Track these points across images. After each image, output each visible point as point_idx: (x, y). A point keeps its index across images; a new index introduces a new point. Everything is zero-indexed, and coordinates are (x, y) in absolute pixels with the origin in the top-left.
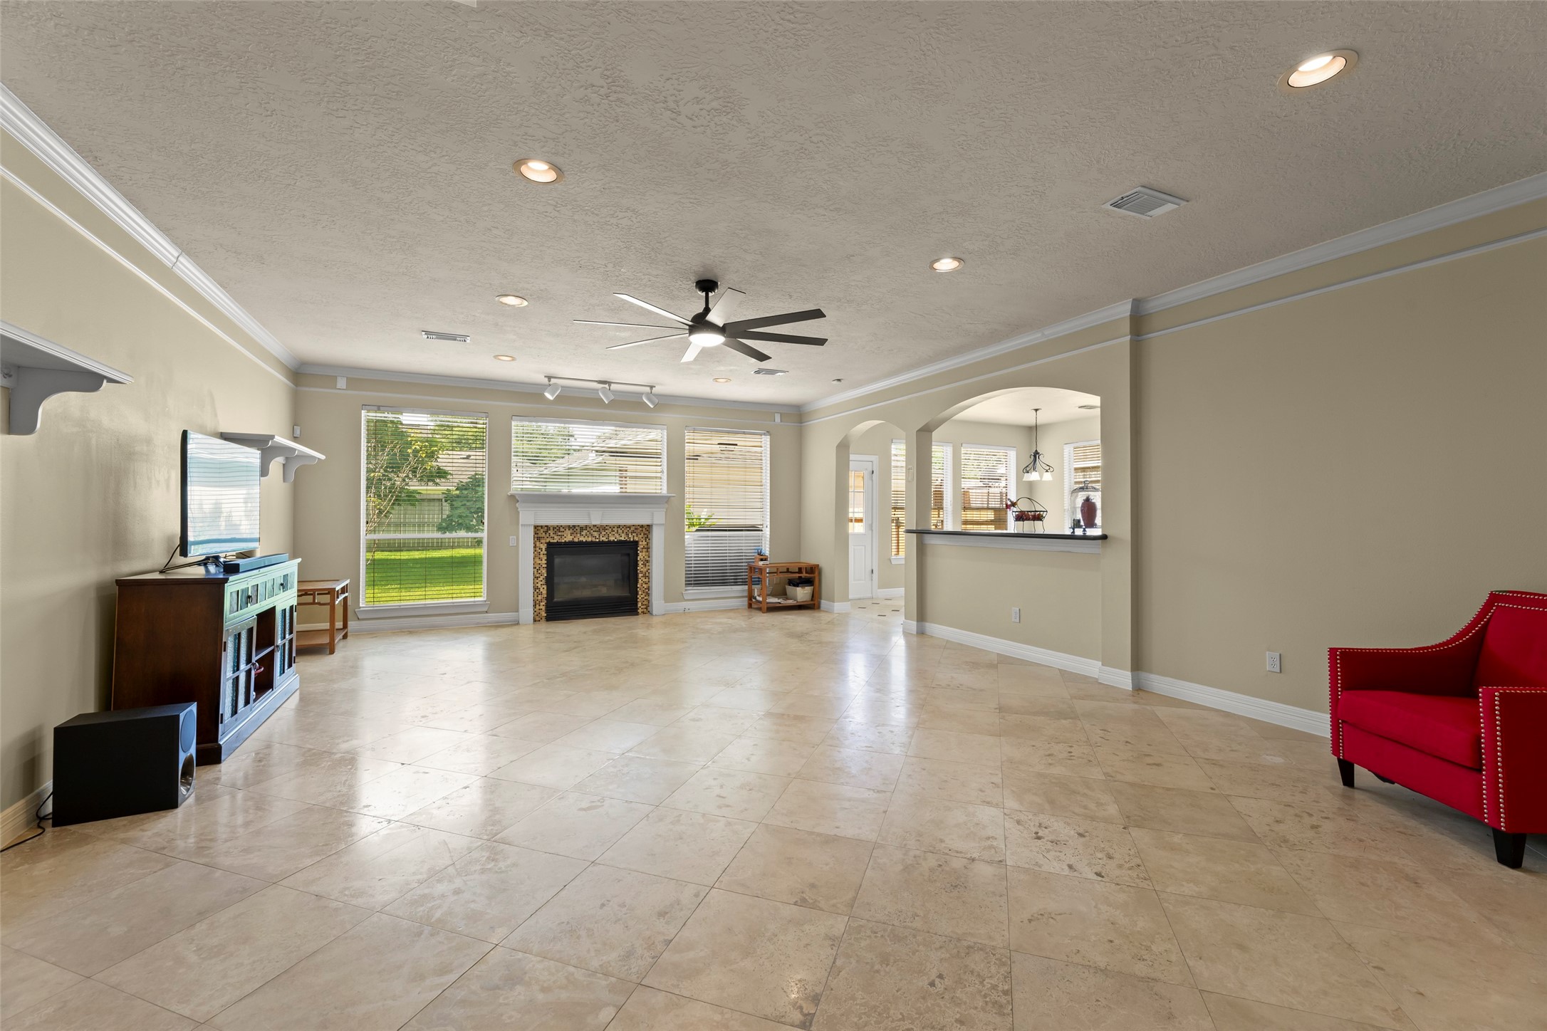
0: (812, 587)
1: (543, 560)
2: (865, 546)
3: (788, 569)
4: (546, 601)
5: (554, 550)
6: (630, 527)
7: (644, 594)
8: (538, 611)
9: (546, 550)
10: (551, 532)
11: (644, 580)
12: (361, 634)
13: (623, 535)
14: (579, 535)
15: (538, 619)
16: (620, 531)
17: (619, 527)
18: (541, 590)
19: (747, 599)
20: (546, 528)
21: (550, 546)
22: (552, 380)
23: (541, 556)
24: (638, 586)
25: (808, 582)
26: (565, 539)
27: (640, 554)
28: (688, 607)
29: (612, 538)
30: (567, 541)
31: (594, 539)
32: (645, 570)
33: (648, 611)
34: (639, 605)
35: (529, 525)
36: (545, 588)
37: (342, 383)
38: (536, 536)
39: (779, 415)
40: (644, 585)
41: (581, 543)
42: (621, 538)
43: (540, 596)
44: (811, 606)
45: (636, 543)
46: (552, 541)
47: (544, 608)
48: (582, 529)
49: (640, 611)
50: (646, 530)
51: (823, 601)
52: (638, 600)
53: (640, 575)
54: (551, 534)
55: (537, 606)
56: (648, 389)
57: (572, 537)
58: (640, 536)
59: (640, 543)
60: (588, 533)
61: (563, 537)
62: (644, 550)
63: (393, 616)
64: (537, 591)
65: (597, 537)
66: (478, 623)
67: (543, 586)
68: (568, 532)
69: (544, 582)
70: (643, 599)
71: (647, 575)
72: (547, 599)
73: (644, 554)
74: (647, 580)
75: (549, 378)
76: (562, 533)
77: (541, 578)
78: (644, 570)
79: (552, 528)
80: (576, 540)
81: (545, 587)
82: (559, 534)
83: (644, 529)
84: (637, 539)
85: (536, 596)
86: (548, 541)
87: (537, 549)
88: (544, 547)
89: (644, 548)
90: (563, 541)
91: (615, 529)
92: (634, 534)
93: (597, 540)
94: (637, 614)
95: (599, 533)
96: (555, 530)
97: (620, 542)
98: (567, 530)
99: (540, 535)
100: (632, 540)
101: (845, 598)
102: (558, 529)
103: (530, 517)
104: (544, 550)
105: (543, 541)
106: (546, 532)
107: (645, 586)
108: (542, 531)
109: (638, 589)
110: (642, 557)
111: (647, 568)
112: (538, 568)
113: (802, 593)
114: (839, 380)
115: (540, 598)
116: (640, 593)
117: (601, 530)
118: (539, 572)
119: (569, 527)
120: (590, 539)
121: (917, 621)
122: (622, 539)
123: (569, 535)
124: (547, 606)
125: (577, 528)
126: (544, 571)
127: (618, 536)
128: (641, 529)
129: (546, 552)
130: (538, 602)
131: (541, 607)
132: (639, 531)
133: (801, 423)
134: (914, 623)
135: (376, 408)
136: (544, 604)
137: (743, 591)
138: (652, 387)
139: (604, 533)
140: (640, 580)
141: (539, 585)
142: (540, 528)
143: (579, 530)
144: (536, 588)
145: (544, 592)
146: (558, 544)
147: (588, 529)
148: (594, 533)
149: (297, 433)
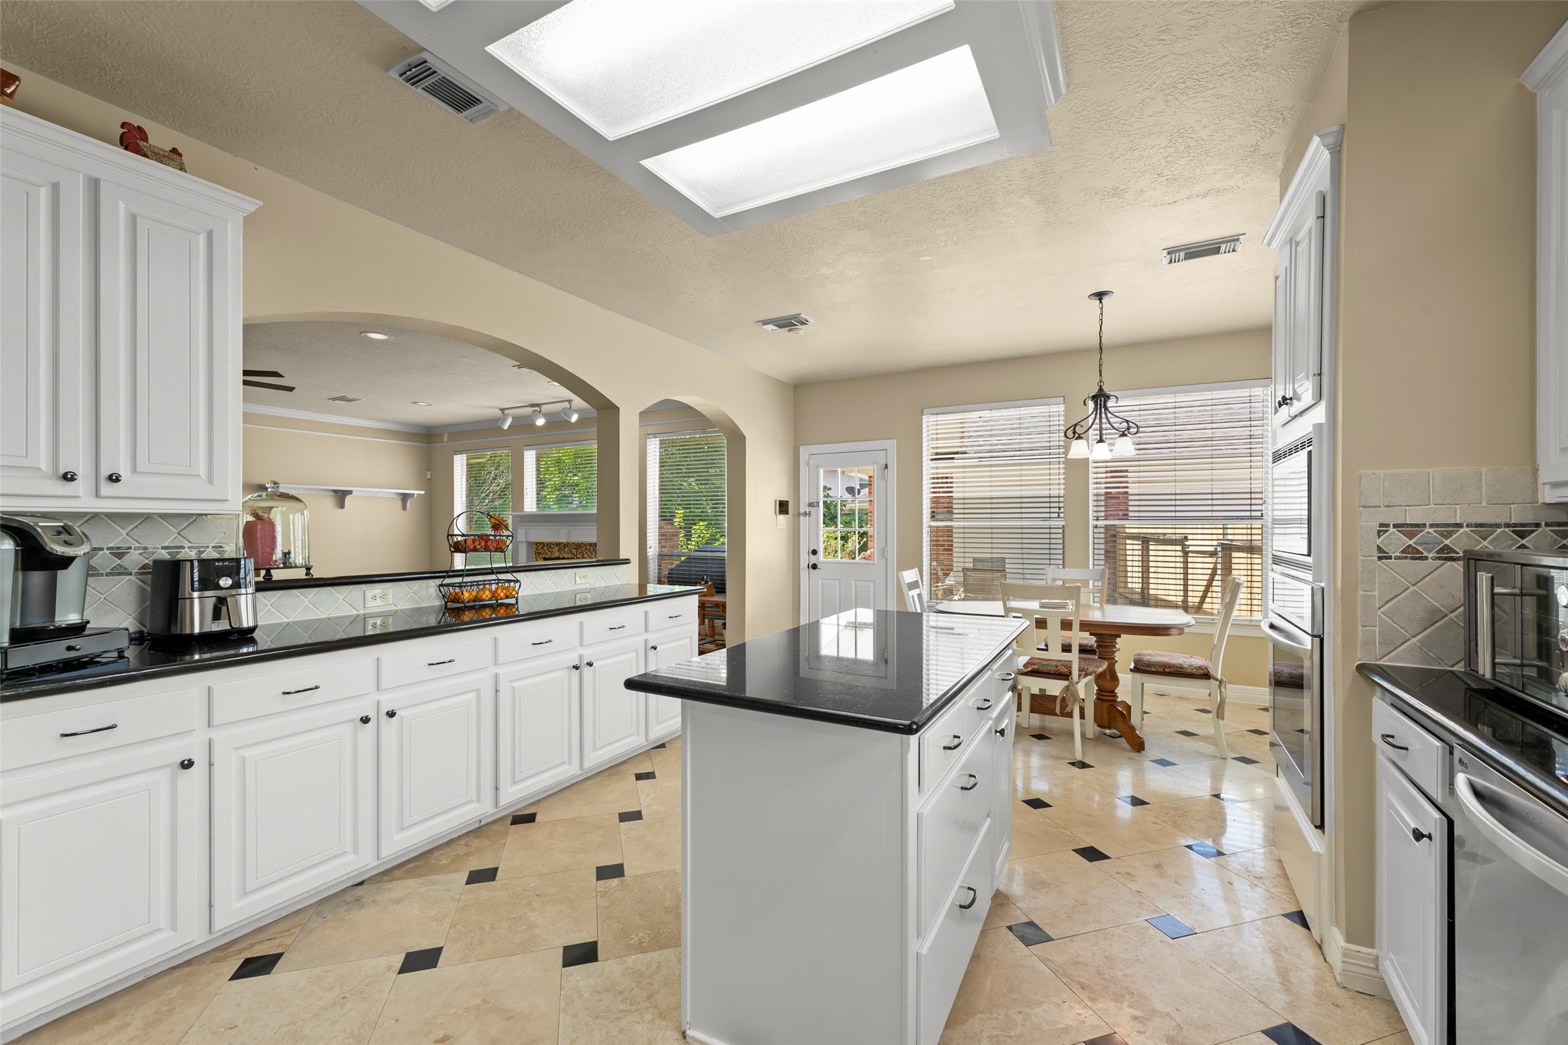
10: (545, 548)
14: (563, 551)
20: (542, 545)
22: (505, 411)
26: (554, 555)
30: (556, 556)
35: (523, 542)
48: (565, 545)
54: (546, 550)
56: (567, 404)
57: (559, 553)
60: (569, 550)
61: (553, 553)
68: (556, 549)
80: (561, 556)
82: (551, 550)
86: (544, 557)
95: (576, 551)
96: (548, 546)
98: (555, 546)
99: (539, 551)
102: (550, 546)
103: (523, 535)
105: (541, 556)
106: (542, 549)
108: (540, 547)
117: (578, 547)
119: (557, 544)
120: (570, 556)
123: (557, 551)
125: (562, 545)
138: (570, 402)
142: (539, 545)
143: (563, 547)
147: (569, 546)
148: (573, 550)
149: (429, 476)
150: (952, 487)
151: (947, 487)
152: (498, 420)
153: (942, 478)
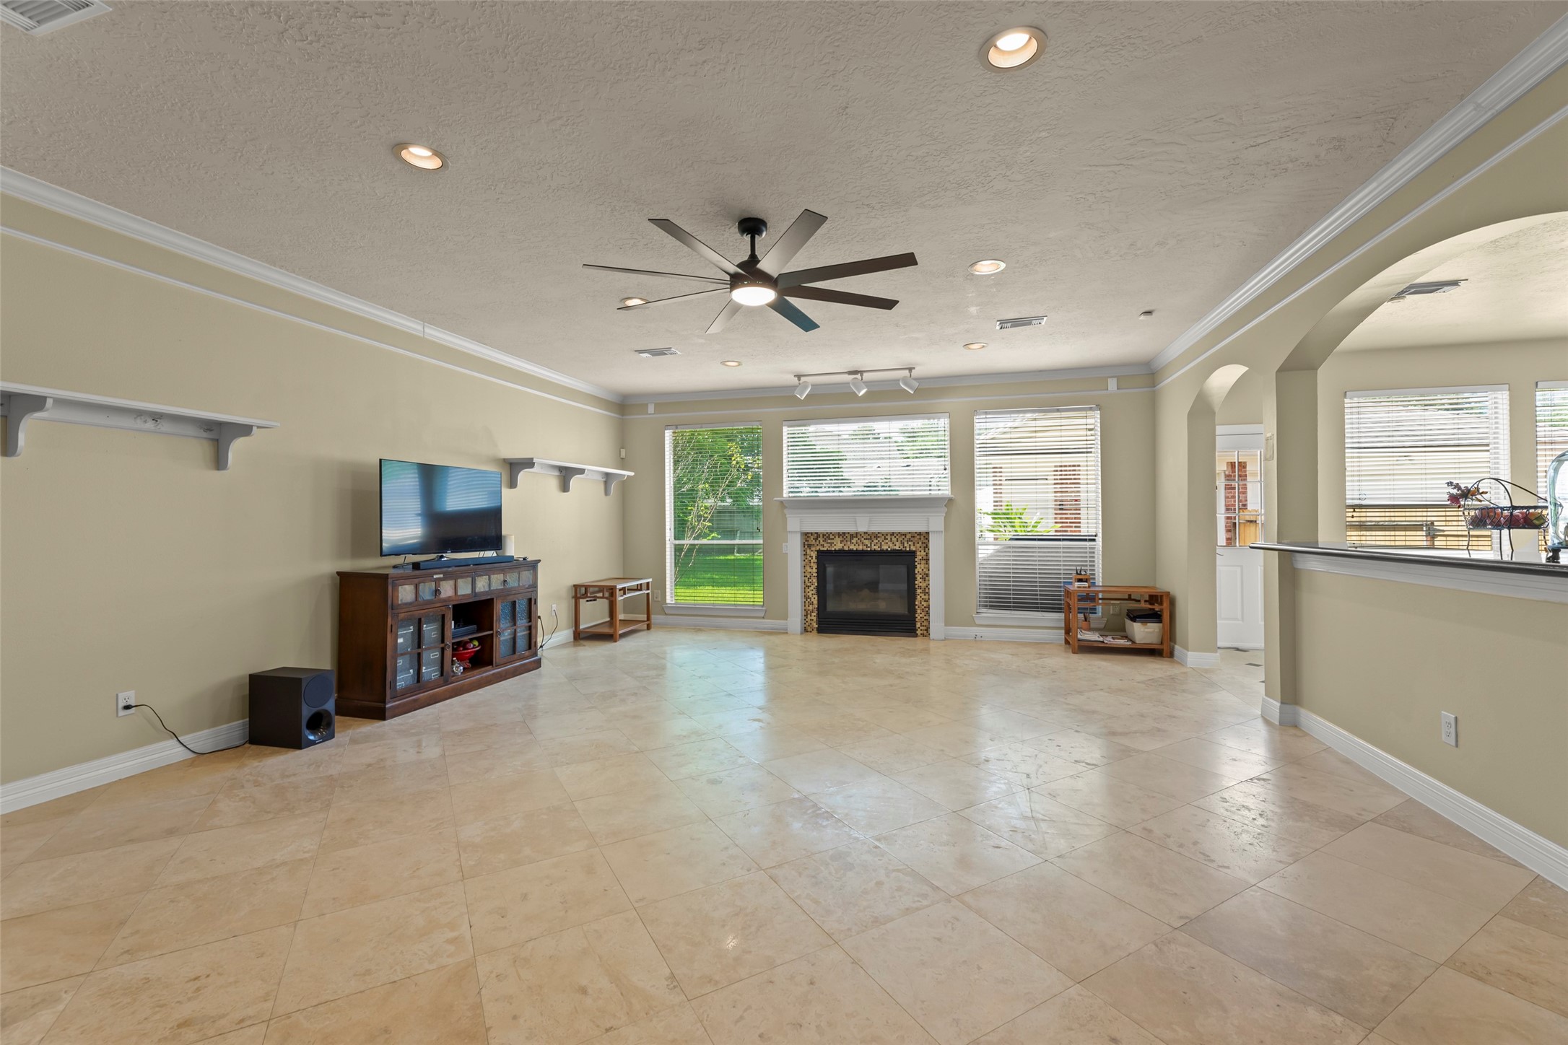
0: (1161, 624)
1: (814, 568)
2: (1241, 567)
3: (1130, 595)
4: (817, 612)
5: (824, 558)
6: (905, 535)
7: (923, 614)
8: (809, 622)
9: (817, 558)
10: (821, 539)
11: (923, 597)
12: (665, 627)
13: (897, 544)
14: (849, 543)
15: (809, 630)
16: (894, 539)
17: (893, 534)
18: (813, 600)
19: (1063, 631)
20: (816, 535)
21: (821, 554)
22: (802, 378)
23: (812, 564)
24: (917, 603)
25: (1155, 616)
26: (835, 547)
27: (918, 566)
28: (981, 634)
29: (885, 547)
30: (837, 549)
31: (865, 548)
32: (925, 585)
33: (926, 633)
34: (918, 625)
35: (796, 532)
36: (816, 598)
37: (651, 409)
38: (806, 543)
39: (1115, 380)
40: (923, 603)
41: (851, 552)
42: (895, 548)
43: (811, 606)
44: (1158, 651)
45: (913, 554)
46: (822, 549)
47: (815, 619)
48: (852, 536)
49: (919, 632)
50: (924, 537)
51: (1177, 647)
52: (917, 620)
53: (919, 591)
54: (821, 541)
55: (809, 616)
56: (906, 373)
57: (842, 545)
58: (918, 545)
59: (918, 553)
60: (859, 541)
61: (833, 545)
62: (923, 562)
63: (690, 613)
64: (809, 600)
65: (869, 545)
66: (756, 628)
67: (814, 596)
68: (838, 540)
69: (814, 592)
70: (923, 620)
71: (927, 591)
72: (818, 609)
73: (922, 566)
74: (926, 597)
75: (799, 377)
76: (832, 541)
77: (812, 588)
78: (923, 585)
79: (821, 536)
80: (846, 548)
81: (816, 596)
82: (829, 541)
83: (922, 537)
84: (914, 549)
85: (807, 606)
86: (818, 549)
87: (808, 557)
88: (814, 555)
89: (922, 559)
90: (833, 549)
91: (889, 537)
92: (910, 543)
93: (869, 549)
94: (916, 636)
95: (870, 541)
96: (825, 537)
97: (894, 551)
98: (837, 537)
99: (810, 543)
100: (908, 549)
101: (1211, 646)
102: (827, 536)
103: (797, 524)
104: (814, 558)
105: (813, 549)
106: (816, 539)
107: (925, 604)
108: (812, 537)
109: (917, 607)
110: (920, 570)
111: (927, 582)
112: (809, 576)
113: (1143, 632)
114: (1148, 313)
115: (811, 608)
116: (919, 611)
117: (873, 537)
118: (810, 580)
119: (839, 534)
120: (860, 548)
121: (1282, 703)
122: (897, 548)
123: (839, 542)
124: (818, 616)
125: (847, 535)
126: (815, 580)
127: (891, 545)
128: (918, 537)
129: (816, 561)
130: (809, 612)
131: (813, 618)
132: (916, 539)
133: (1155, 387)
134: (1275, 705)
135: (674, 427)
136: (815, 614)
137: (1059, 620)
138: (910, 369)
139: (875, 541)
140: (918, 597)
141: (810, 594)
142: (810, 535)
143: (849, 537)
144: (807, 598)
145: (815, 602)
146: (828, 552)
147: (859, 537)
148: (865, 541)
149: (623, 455)
150: (1079, 479)
151: (1075, 479)
152: (795, 387)
153: (1070, 466)
